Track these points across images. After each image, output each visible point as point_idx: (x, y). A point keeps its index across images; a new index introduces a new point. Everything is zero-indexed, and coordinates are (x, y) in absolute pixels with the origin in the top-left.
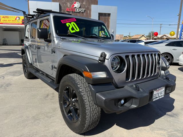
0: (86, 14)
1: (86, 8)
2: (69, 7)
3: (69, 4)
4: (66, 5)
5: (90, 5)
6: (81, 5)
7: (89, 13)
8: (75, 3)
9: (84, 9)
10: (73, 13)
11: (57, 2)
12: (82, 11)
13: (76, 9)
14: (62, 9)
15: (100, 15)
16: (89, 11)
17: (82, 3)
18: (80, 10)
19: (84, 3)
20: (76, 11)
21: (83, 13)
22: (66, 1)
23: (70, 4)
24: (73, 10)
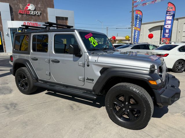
0: (42, 17)
1: (42, 11)
2: (22, 9)
3: (21, 6)
4: (18, 6)
5: (45, 8)
6: (36, 7)
7: (45, 16)
8: (29, 5)
9: (40, 12)
10: (27, 15)
11: (6, 2)
12: (37, 14)
13: (31, 12)
14: (13, 10)
15: (58, 18)
16: (45, 14)
17: (37, 5)
18: (35, 12)
19: (39, 6)
20: (31, 13)
21: (38, 16)
22: (17, 2)
23: (23, 5)
24: (27, 12)
